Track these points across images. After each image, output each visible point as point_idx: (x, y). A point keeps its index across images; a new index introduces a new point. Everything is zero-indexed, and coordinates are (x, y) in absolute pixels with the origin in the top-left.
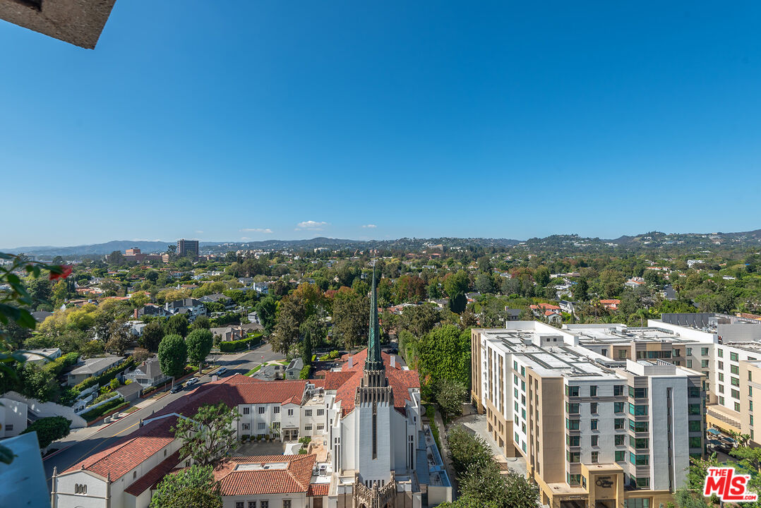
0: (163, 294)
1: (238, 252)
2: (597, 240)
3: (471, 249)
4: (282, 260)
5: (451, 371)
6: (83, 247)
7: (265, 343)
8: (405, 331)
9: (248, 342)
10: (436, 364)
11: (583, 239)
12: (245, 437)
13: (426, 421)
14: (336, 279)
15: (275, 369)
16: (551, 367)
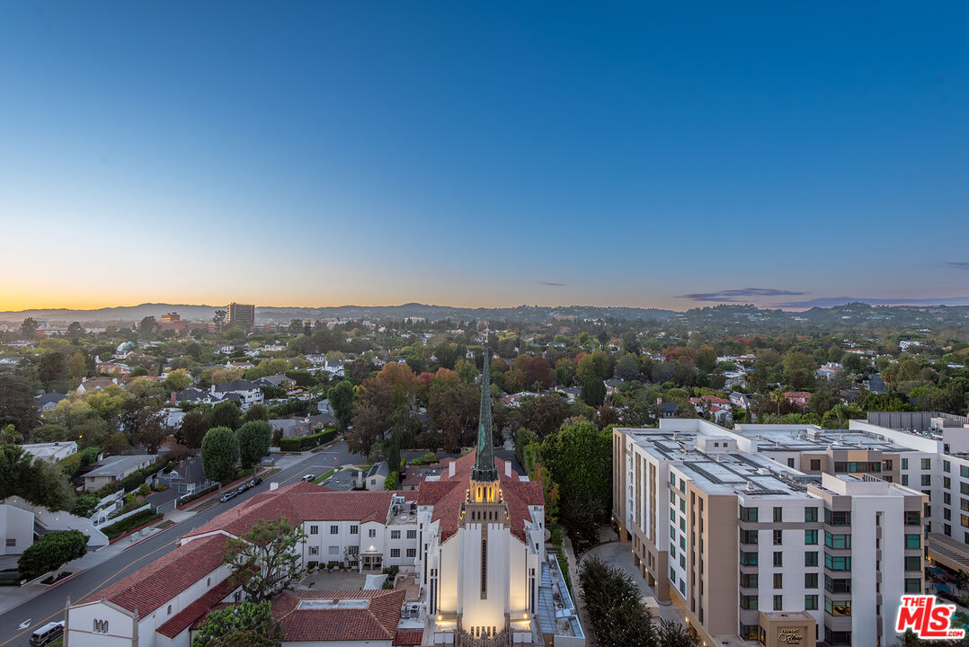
0: (208, 373)
1: (305, 321)
2: (779, 312)
3: (612, 322)
5: (584, 483)
8: (523, 429)
9: (316, 438)
10: (565, 474)
11: (761, 311)
12: (311, 565)
13: (552, 549)
14: (433, 358)
15: (352, 475)
16: (719, 482)
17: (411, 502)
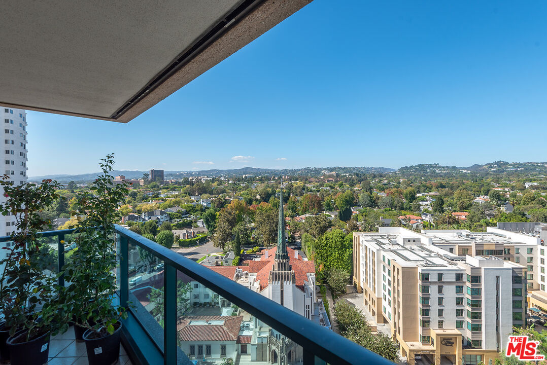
0: (140, 206)
1: (190, 178)
2: (454, 168)
3: (357, 175)
4: (220, 183)
5: (338, 262)
6: (87, 175)
7: (209, 241)
8: (306, 234)
9: (197, 240)
10: (327, 257)
11: (443, 167)
12: (195, 304)
13: (320, 297)
14: (258, 197)
15: (216, 258)
16: (409, 260)
17: (245, 272)
